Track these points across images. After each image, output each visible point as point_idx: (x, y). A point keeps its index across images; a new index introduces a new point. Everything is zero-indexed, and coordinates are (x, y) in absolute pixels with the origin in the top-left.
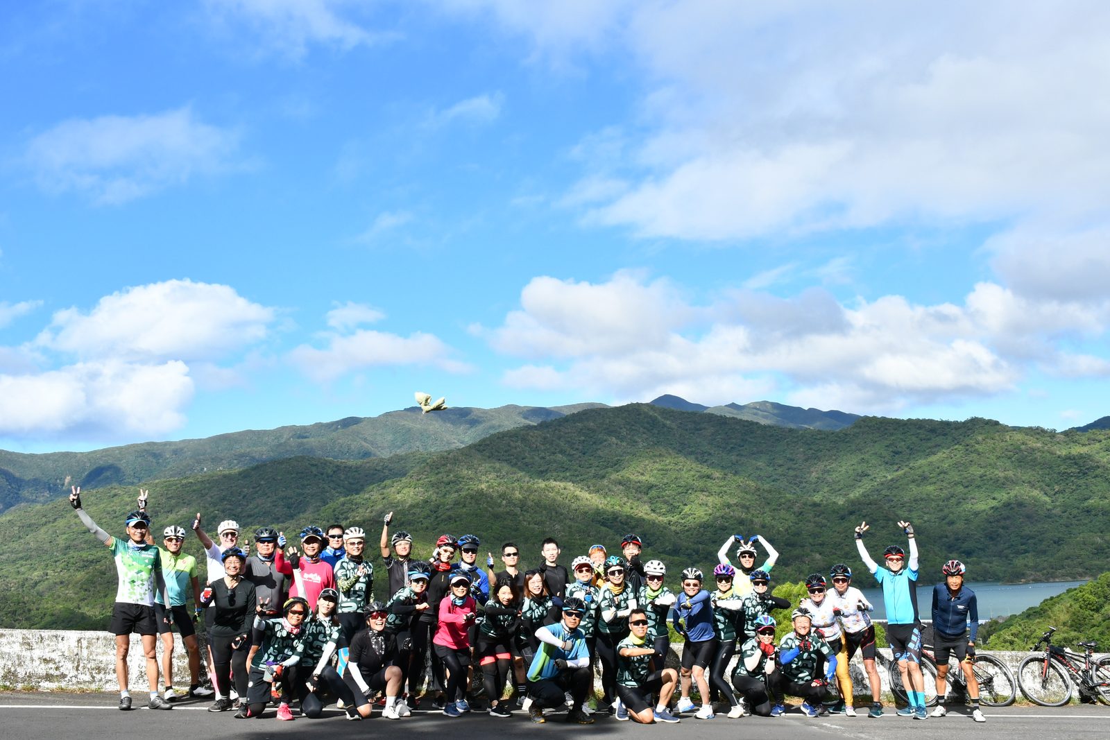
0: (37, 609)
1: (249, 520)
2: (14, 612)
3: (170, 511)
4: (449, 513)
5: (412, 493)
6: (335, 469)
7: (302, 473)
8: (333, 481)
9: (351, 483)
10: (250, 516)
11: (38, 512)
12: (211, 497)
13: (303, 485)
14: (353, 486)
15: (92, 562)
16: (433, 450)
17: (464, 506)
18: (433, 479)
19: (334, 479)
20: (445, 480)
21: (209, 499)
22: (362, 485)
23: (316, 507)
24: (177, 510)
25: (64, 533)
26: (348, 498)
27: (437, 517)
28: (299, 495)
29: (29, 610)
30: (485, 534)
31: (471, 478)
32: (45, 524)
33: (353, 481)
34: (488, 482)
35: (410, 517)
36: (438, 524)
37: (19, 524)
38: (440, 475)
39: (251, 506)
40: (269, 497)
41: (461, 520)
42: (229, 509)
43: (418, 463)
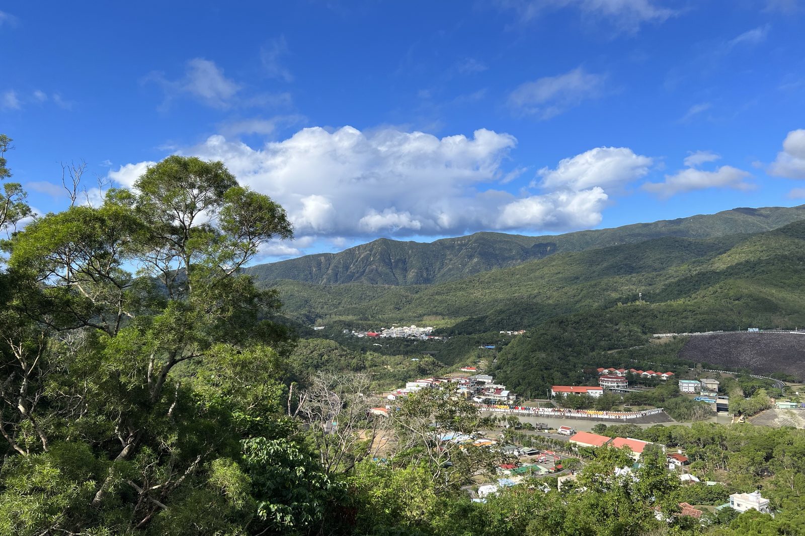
0: (536, 308)
1: (640, 270)
2: (526, 309)
3: (598, 264)
4: (763, 269)
5: (737, 257)
6: (689, 243)
7: (670, 245)
8: (688, 250)
9: (698, 251)
10: (640, 268)
11: (536, 263)
12: (620, 258)
13: (670, 252)
14: (700, 253)
15: (560, 288)
16: (751, 232)
17: (773, 265)
18: (752, 249)
19: (688, 249)
20: (760, 249)
21: (618, 259)
22: (705, 252)
23: (678, 264)
24: (602, 263)
25: (547, 274)
26: (697, 259)
27: (755, 271)
28: (668, 257)
29: (532, 309)
30: (787, 281)
31: (778, 249)
32: (539, 269)
33: (699, 250)
34: (789, 251)
35: (736, 270)
36: (755, 275)
37: (527, 269)
38: (756, 246)
39: (641, 263)
40: (651, 258)
41: (771, 273)
42: (629, 264)
43: (741, 240)
